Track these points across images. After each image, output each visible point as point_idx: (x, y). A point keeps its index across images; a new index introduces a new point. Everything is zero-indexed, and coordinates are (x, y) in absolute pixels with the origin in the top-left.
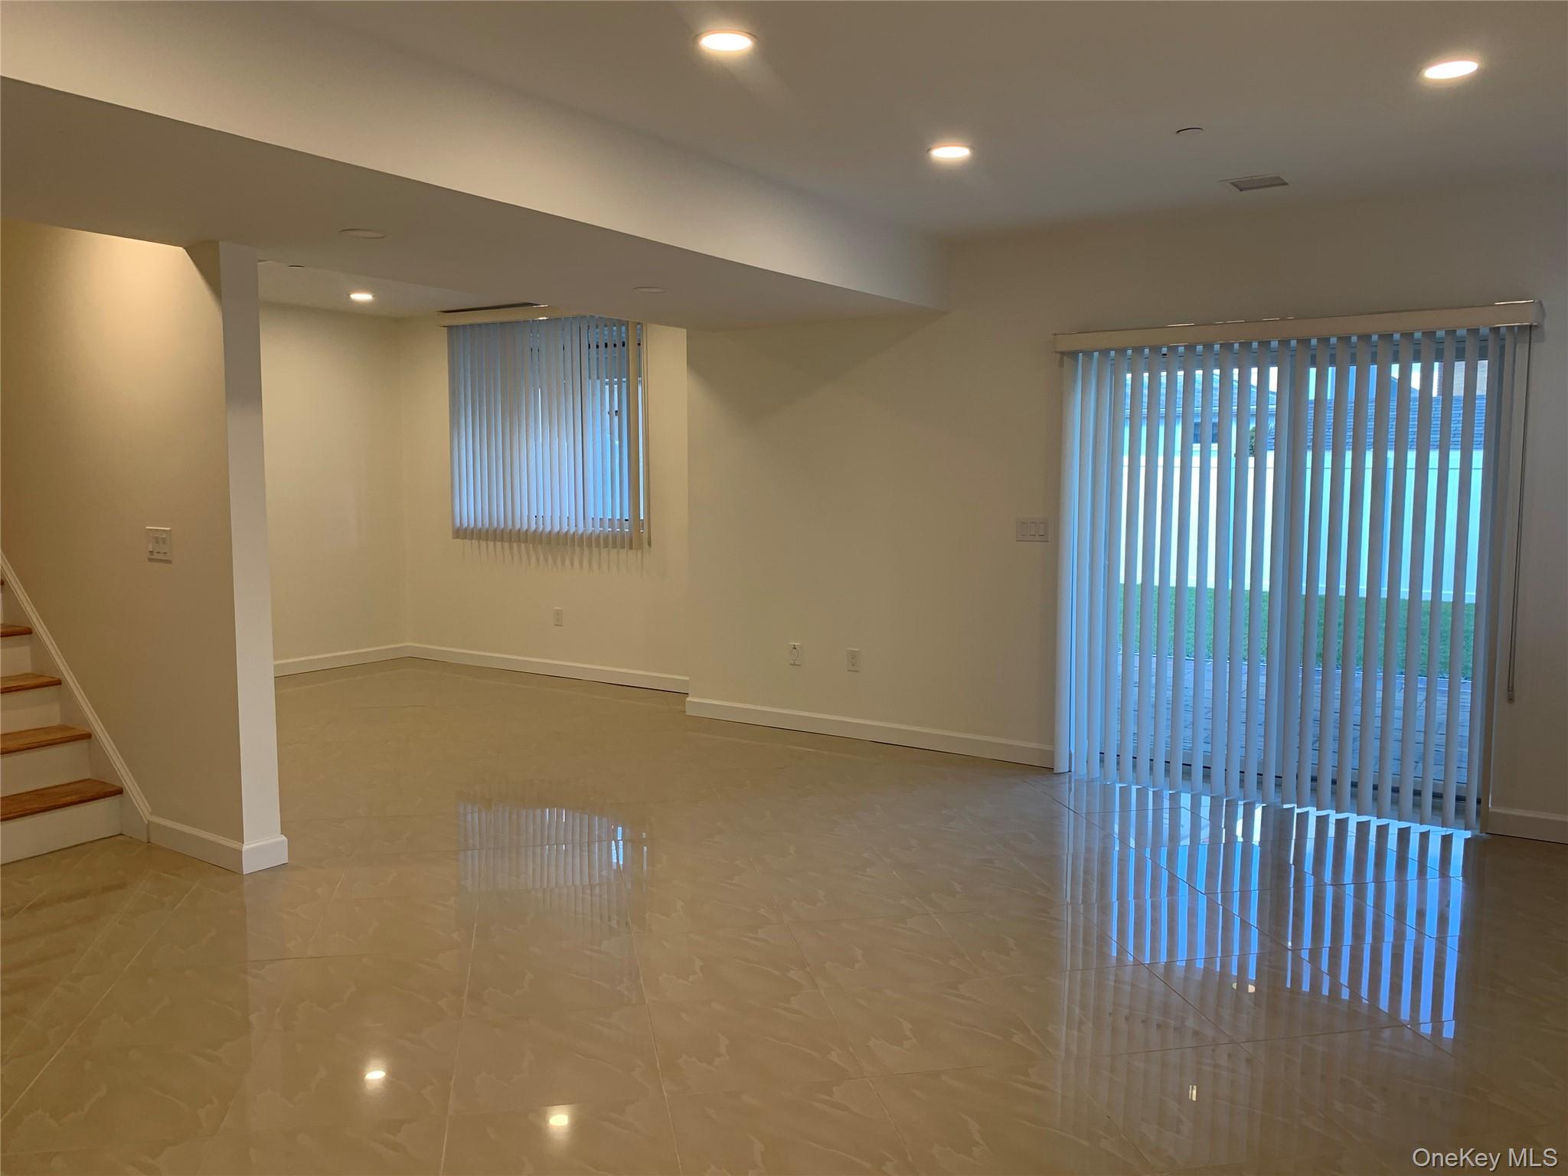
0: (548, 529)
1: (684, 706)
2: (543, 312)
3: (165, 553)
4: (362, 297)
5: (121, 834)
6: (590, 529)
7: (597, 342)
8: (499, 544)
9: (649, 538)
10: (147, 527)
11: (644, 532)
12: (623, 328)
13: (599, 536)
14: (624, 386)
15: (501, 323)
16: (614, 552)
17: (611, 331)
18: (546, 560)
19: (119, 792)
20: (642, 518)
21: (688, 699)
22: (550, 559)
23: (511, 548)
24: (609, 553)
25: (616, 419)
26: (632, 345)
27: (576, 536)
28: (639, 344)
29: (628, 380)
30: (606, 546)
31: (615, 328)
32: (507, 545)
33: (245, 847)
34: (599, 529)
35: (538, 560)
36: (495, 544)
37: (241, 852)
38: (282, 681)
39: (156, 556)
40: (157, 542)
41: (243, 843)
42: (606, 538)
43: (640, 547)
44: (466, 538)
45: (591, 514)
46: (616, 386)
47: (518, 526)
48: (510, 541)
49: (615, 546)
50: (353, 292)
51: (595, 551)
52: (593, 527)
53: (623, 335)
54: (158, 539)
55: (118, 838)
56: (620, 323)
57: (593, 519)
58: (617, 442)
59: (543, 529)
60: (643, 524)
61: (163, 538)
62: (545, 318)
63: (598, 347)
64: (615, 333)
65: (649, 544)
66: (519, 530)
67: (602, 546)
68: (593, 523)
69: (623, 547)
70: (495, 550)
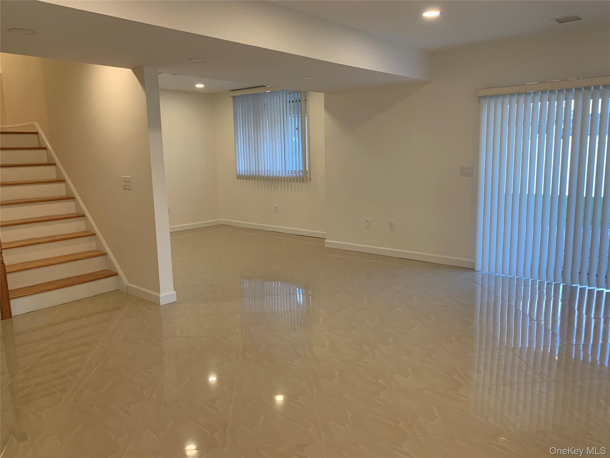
0: (272, 175)
1: (324, 243)
2: (269, 89)
3: (129, 186)
4: (200, 86)
5: (118, 290)
6: (287, 175)
7: (289, 100)
8: (253, 181)
9: (310, 178)
10: (123, 176)
11: (308, 175)
12: (299, 94)
13: (291, 178)
14: (300, 117)
15: (252, 94)
16: (296, 184)
17: (294, 96)
18: (271, 187)
19: (117, 274)
20: (307, 170)
21: (325, 241)
22: (273, 186)
23: (258, 182)
24: (295, 183)
25: (297, 131)
26: (303, 101)
27: (282, 178)
28: (306, 100)
29: (301, 115)
30: (294, 181)
31: (296, 94)
32: (256, 181)
33: (161, 295)
34: (291, 175)
35: (268, 187)
36: (252, 182)
37: (160, 297)
38: (173, 234)
39: (126, 187)
40: (126, 182)
41: (160, 294)
42: (294, 178)
43: (307, 182)
44: (241, 179)
45: (287, 169)
46: (297, 118)
47: (260, 174)
48: (258, 180)
49: (297, 181)
50: (197, 84)
51: (290, 183)
52: (288, 174)
53: (300, 97)
54: (127, 181)
55: (117, 291)
56: (298, 92)
57: (288, 171)
58: (297, 140)
59: (270, 175)
60: (308, 172)
61: (128, 181)
62: (269, 91)
63: (289, 102)
64: (296, 96)
65: (310, 180)
66: (261, 176)
67: (292, 181)
68: (288, 172)
69: (300, 182)
70: (252, 183)
